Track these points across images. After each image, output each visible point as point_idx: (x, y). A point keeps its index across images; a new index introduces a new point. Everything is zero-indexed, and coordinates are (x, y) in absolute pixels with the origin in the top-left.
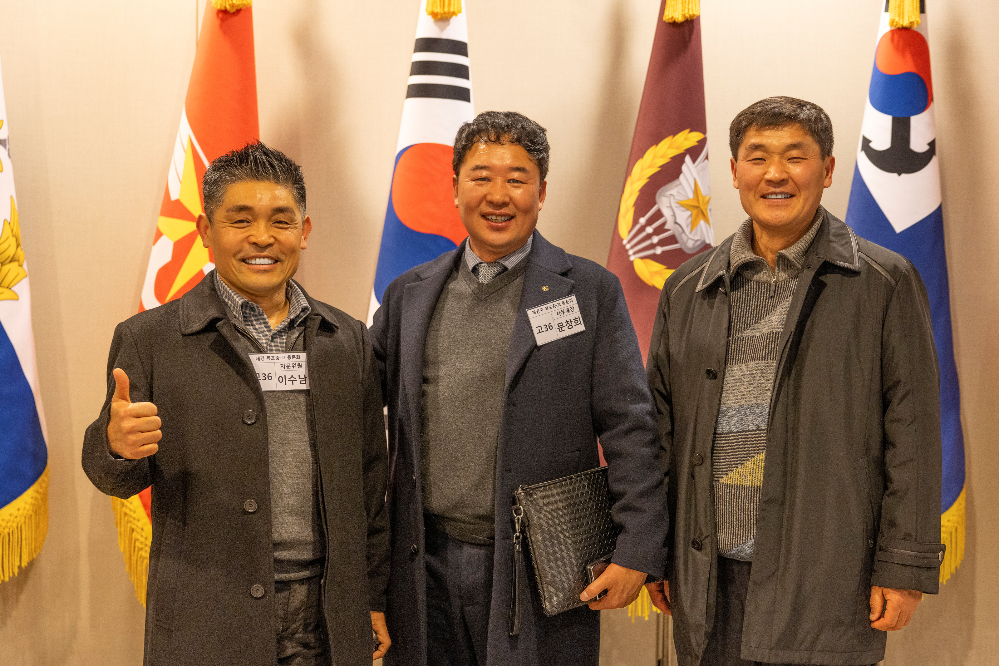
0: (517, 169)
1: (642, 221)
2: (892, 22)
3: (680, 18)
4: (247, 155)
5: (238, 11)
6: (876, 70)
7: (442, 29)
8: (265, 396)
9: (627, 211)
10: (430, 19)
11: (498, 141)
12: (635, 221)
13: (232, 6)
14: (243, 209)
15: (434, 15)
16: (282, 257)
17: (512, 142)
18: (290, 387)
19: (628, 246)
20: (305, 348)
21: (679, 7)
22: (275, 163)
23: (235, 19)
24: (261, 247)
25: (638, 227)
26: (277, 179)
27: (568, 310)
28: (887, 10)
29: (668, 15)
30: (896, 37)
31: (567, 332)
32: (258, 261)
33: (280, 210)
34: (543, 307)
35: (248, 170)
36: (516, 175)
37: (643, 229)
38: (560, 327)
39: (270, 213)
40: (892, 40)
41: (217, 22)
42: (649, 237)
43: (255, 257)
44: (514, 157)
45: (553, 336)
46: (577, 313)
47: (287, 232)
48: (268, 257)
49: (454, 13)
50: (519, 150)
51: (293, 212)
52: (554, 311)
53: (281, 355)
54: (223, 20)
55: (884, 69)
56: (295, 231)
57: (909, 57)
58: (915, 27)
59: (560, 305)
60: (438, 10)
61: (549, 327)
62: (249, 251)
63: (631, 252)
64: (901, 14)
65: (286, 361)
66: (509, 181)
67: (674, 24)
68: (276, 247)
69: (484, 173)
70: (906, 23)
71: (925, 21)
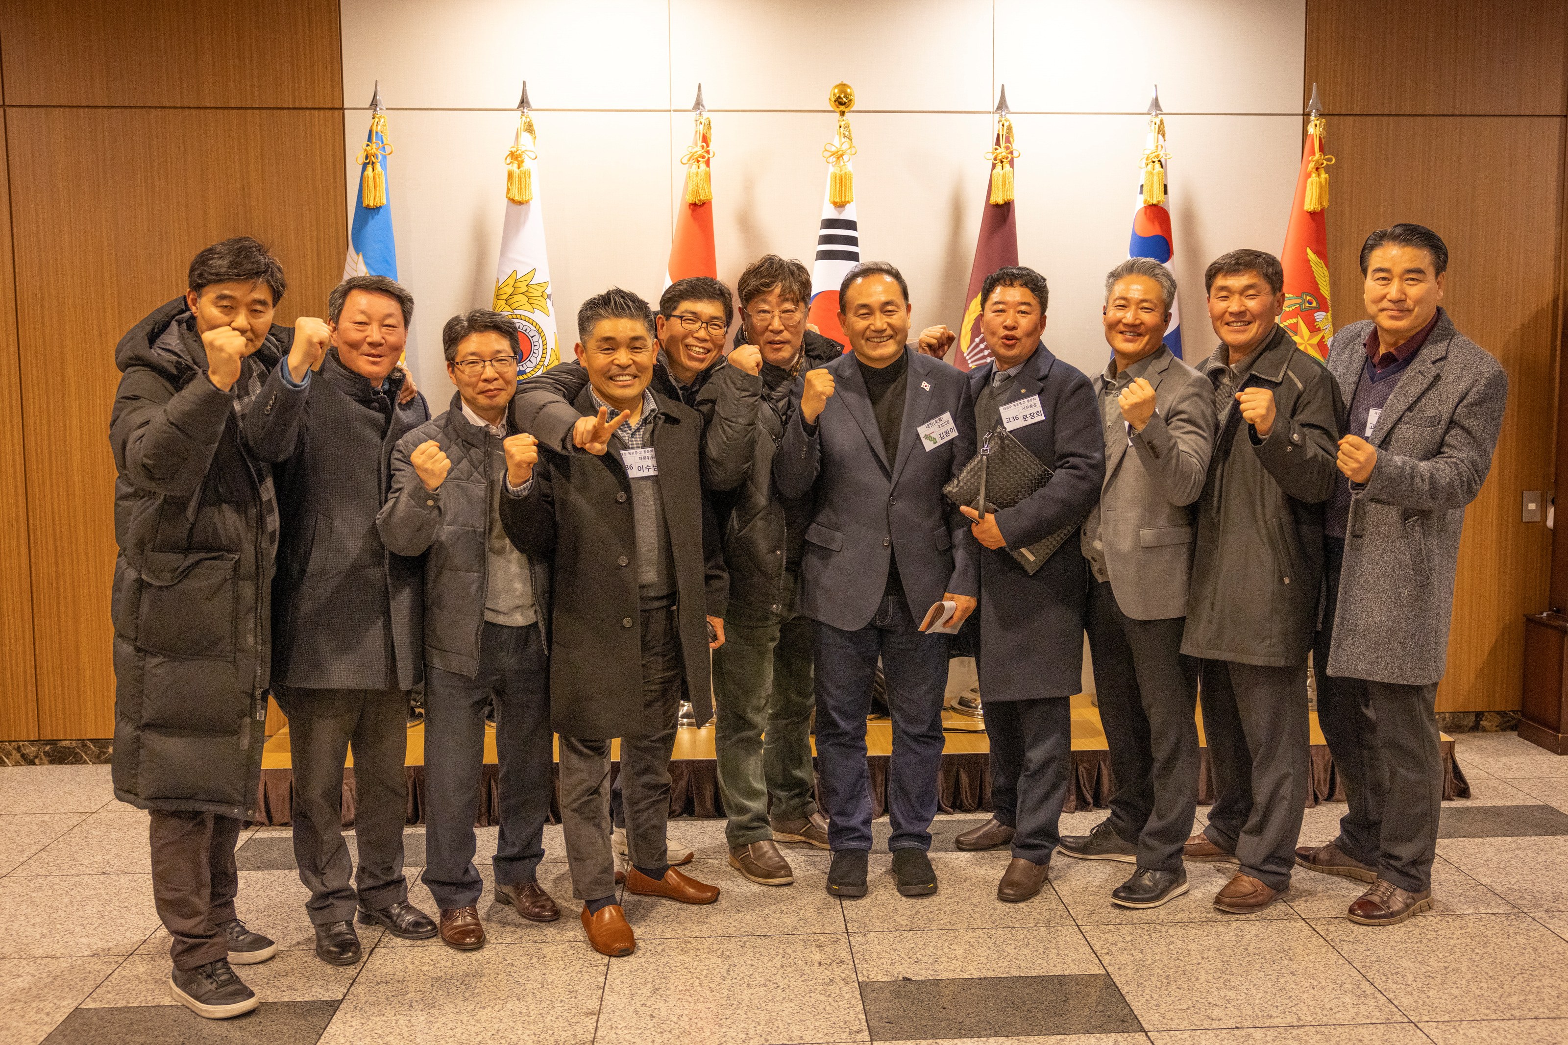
0: (1024, 304)
1: (977, 340)
2: (1145, 201)
3: (1001, 202)
4: (609, 299)
5: (704, 204)
6: (1134, 234)
7: (840, 213)
8: (631, 482)
9: (966, 334)
10: (832, 206)
11: (1011, 285)
12: (972, 341)
13: (700, 201)
14: (608, 339)
15: (835, 203)
16: (639, 374)
17: (1021, 285)
18: (647, 473)
19: (967, 358)
20: (652, 445)
21: (1001, 194)
22: (630, 304)
23: (701, 209)
24: (623, 368)
25: (974, 344)
26: (632, 317)
27: (1031, 406)
28: (1141, 193)
29: (993, 200)
30: (1148, 211)
31: (1030, 421)
32: (621, 378)
33: (636, 339)
34: (1012, 405)
35: (610, 311)
36: (1023, 308)
37: (977, 345)
38: (1025, 418)
39: (628, 341)
40: (1146, 213)
41: (690, 212)
42: (982, 351)
43: (619, 375)
44: (1022, 295)
45: (1019, 424)
46: (1039, 408)
47: (641, 355)
48: (628, 375)
49: (848, 202)
50: (1027, 291)
51: (645, 340)
52: (1020, 408)
53: (638, 451)
54: (693, 211)
55: (1140, 233)
56: (647, 353)
57: (1156, 224)
58: (1161, 205)
59: (1025, 402)
60: (838, 200)
61: (1016, 418)
62: (615, 370)
63: (969, 362)
64: (1152, 196)
65: (643, 455)
66: (1018, 312)
67: (997, 206)
68: (633, 366)
69: (1001, 307)
70: (1155, 202)
71: (1167, 199)
